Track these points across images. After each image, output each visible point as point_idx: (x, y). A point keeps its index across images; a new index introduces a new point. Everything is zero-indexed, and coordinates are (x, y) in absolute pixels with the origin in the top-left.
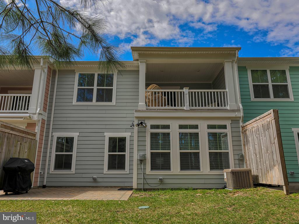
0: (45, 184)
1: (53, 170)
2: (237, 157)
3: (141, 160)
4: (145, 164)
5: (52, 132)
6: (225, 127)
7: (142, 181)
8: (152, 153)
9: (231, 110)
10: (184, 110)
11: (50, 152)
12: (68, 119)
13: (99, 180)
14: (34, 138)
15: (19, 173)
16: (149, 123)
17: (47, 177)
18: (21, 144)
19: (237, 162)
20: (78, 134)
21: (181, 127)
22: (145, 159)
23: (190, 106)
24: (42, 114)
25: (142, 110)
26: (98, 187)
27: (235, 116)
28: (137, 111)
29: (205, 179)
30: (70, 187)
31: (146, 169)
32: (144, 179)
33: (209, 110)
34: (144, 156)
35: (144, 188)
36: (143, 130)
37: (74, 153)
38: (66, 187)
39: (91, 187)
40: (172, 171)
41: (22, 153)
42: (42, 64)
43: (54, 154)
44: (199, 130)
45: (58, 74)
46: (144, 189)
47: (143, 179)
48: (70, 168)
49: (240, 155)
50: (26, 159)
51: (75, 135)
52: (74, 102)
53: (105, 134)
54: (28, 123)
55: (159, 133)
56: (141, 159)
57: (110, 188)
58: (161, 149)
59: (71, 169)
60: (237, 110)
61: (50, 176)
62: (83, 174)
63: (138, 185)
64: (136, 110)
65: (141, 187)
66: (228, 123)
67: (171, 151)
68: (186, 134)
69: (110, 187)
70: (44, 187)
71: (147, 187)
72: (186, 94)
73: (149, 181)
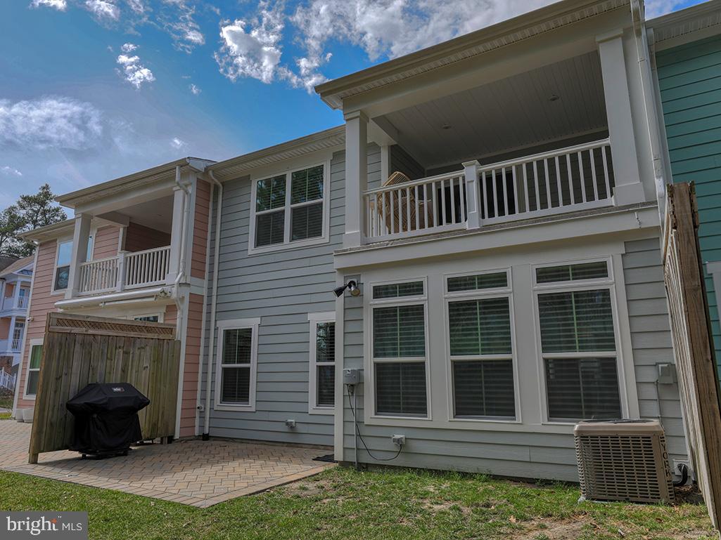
0: (207, 431)
1: (219, 404)
2: (650, 375)
3: (352, 385)
4: (361, 397)
5: (216, 321)
6: (599, 270)
7: (352, 443)
8: (378, 366)
9: (620, 208)
10: (464, 231)
11: (214, 364)
12: (242, 288)
13: (301, 429)
14: (171, 337)
15: (95, 416)
16: (369, 283)
17: (210, 418)
18: (126, 353)
19: (651, 392)
20: (258, 320)
21: (454, 284)
22: (359, 383)
23: (483, 217)
24: (189, 284)
25: (351, 249)
26: (300, 445)
27: (638, 227)
28: (340, 254)
29: (531, 448)
30: (247, 441)
31: (363, 409)
32: (359, 435)
33: (540, 221)
34: (359, 374)
35: (360, 461)
36: (355, 302)
37: (253, 366)
38: (242, 441)
39: (286, 445)
40: (430, 416)
41: (134, 371)
42: (177, 179)
43: (220, 366)
44: (511, 290)
45: (223, 193)
46: (359, 464)
47: (357, 435)
48: (245, 397)
49: (660, 366)
50: (116, 385)
51: (252, 323)
52: (251, 249)
53: (310, 317)
54: (167, 306)
55: (396, 307)
56: (354, 382)
57: (323, 449)
58: (401, 355)
59: (248, 401)
60: (643, 204)
61: (216, 415)
62: (271, 413)
63: (347, 451)
64: (338, 252)
65: (352, 457)
66: (612, 256)
67: (427, 359)
68: (470, 304)
69: (323, 447)
70: (206, 437)
71: (366, 459)
72: (468, 182)
73: (372, 444)
